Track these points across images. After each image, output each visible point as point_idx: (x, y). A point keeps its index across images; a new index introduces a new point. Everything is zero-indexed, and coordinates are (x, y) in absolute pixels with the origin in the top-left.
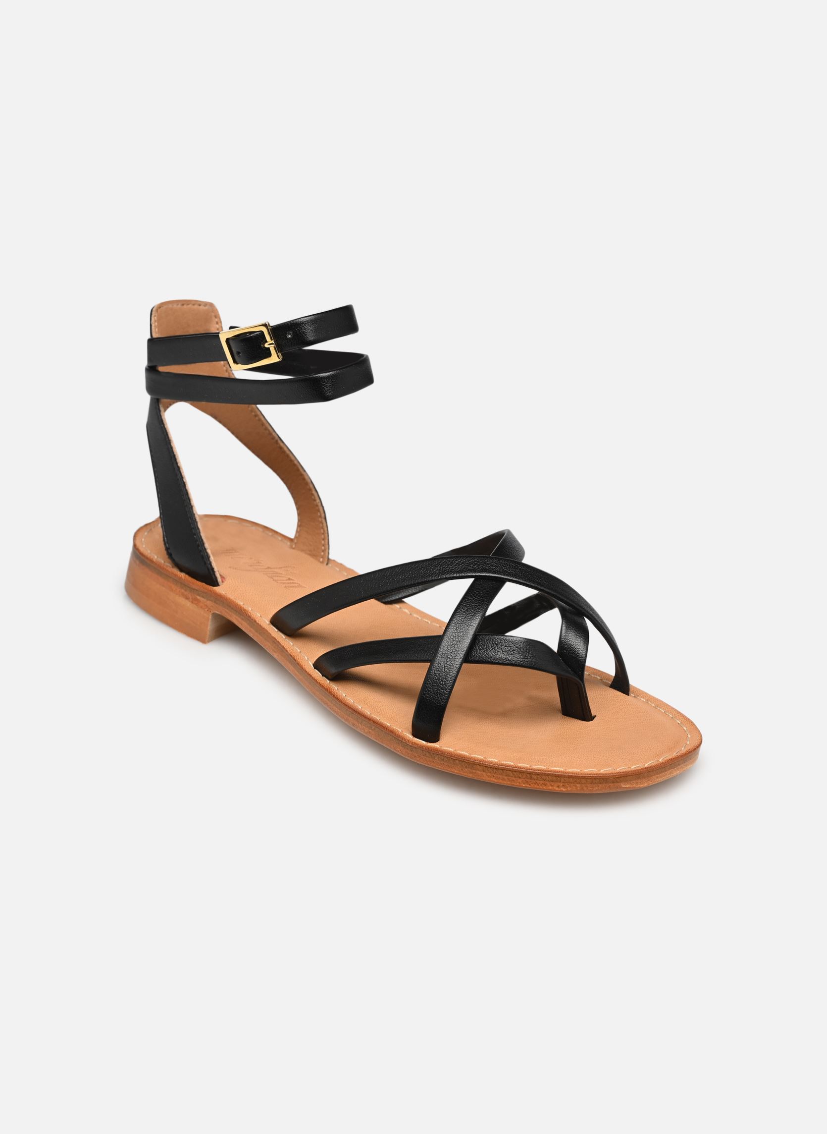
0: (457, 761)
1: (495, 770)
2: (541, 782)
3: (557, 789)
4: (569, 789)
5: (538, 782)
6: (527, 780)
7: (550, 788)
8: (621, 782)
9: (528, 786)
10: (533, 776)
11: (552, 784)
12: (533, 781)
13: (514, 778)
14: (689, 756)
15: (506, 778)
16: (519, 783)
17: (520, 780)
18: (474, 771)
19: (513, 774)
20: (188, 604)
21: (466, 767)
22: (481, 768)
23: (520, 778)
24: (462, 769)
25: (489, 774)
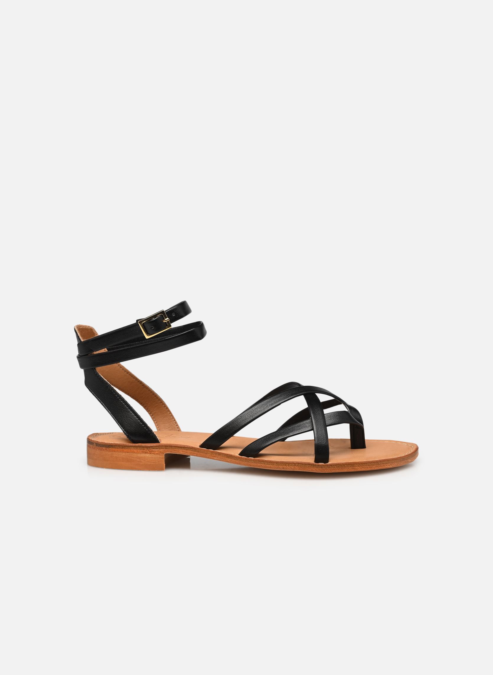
0: (346, 465)
1: (363, 464)
2: (382, 465)
3: (389, 467)
4: (393, 465)
5: (381, 465)
6: (377, 465)
7: (386, 467)
8: (408, 459)
9: (378, 468)
10: (379, 463)
11: (387, 464)
12: (379, 465)
13: (371, 466)
14: (417, 449)
15: (368, 467)
16: (374, 468)
17: (374, 466)
18: (354, 467)
19: (371, 464)
20: (147, 455)
21: (350, 467)
22: (357, 465)
23: (374, 465)
24: (349, 469)
25: (361, 467)
